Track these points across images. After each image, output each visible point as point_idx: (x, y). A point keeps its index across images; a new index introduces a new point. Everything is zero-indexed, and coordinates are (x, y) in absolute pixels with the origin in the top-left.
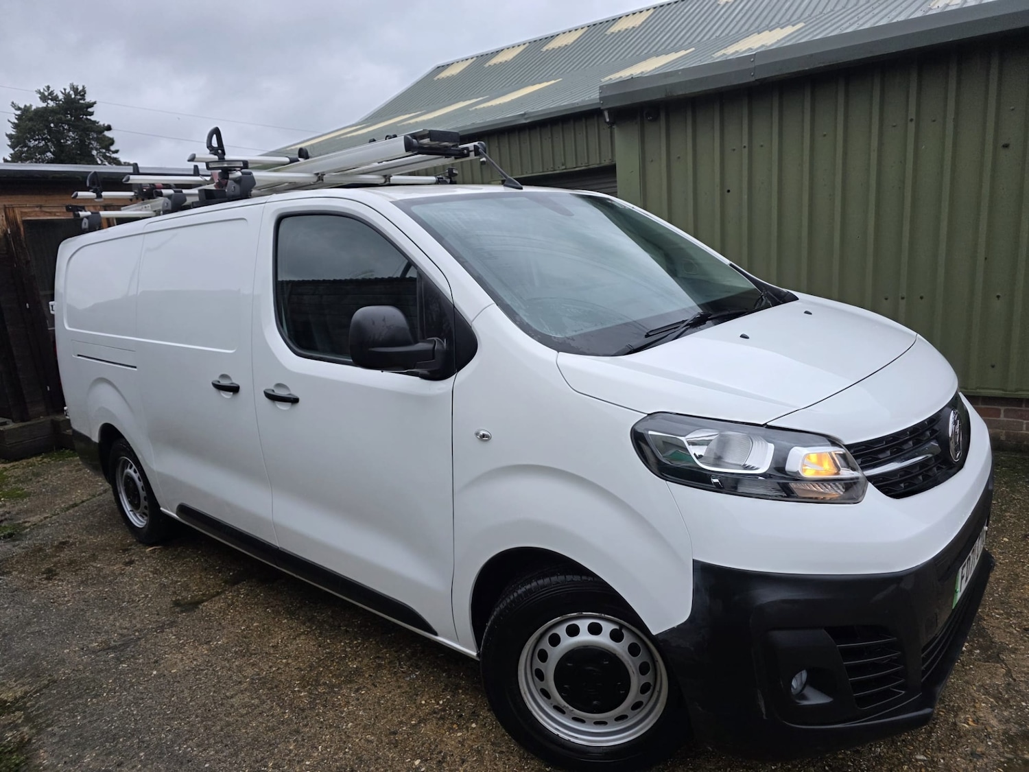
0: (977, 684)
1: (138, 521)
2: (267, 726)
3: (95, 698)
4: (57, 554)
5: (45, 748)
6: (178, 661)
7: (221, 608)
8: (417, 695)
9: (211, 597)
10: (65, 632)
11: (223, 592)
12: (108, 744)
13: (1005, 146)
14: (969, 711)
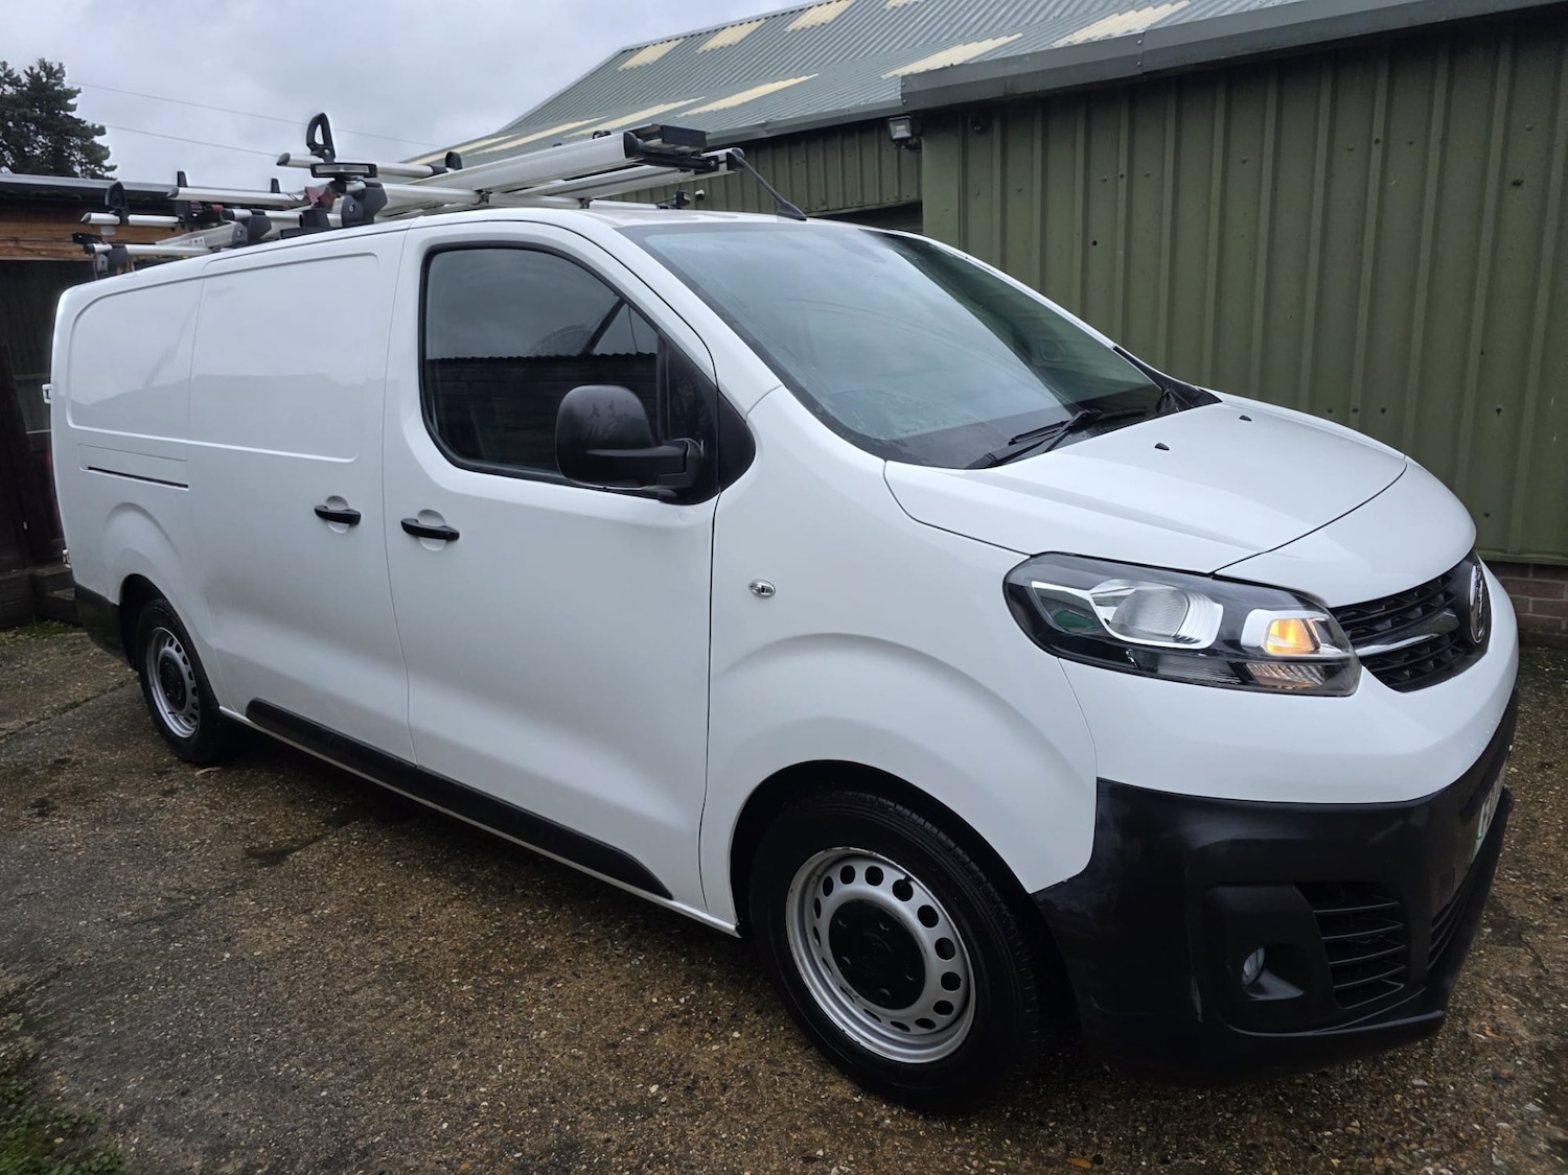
0: (1493, 977)
1: (179, 728)
2: (413, 1035)
3: (135, 993)
4: (54, 779)
5: (63, 1069)
6: (263, 939)
7: (323, 860)
8: (644, 990)
9: (306, 844)
10: (77, 894)
11: (324, 836)
12: (162, 1062)
13: (1517, 184)
14: (1484, 1016)
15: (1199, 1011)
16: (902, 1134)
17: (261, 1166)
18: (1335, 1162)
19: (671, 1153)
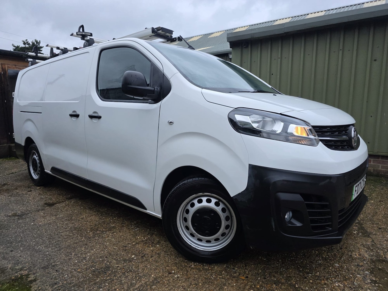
0: (360, 244)
1: (35, 177)
2: (74, 242)
3: (6, 230)
6: (43, 221)
7: (63, 206)
8: (136, 235)
9: (59, 203)
11: (65, 201)
12: (8, 245)
13: (375, 60)
14: (357, 252)
15: (274, 228)
16: (196, 269)
17: (26, 267)
18: (311, 281)
19: (134, 270)
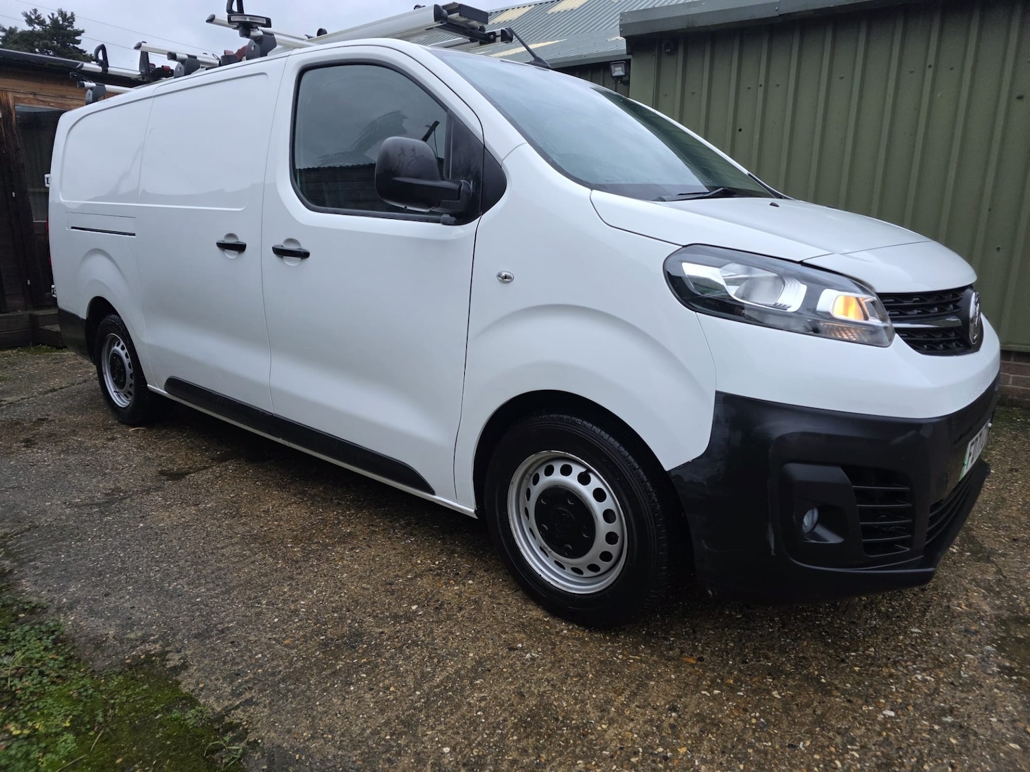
0: (969, 578)
1: (121, 401)
2: (260, 572)
3: (79, 541)
4: (36, 428)
5: (28, 579)
6: (166, 517)
7: (208, 479)
8: (413, 556)
9: (197, 470)
10: (46, 488)
11: (211, 467)
12: (94, 579)
13: (1020, 98)
14: (962, 598)
15: (773, 548)
16: (574, 639)
17: (154, 635)
18: (857, 669)
19: (423, 641)
